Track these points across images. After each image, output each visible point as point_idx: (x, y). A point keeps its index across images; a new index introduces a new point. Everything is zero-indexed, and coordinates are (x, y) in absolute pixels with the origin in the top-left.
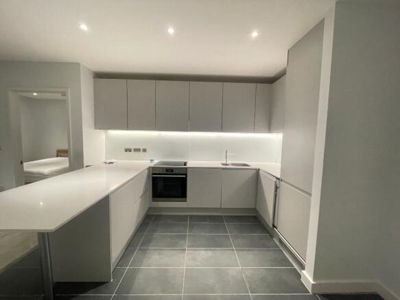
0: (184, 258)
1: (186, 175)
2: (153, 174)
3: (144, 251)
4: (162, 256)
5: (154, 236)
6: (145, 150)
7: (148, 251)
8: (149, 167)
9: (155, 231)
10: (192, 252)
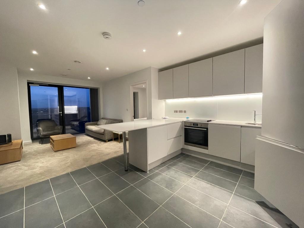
0: (188, 180)
1: (207, 129)
2: (185, 126)
3: (168, 168)
4: (176, 174)
5: (178, 164)
6: (185, 112)
7: (171, 169)
8: (183, 122)
9: (181, 162)
10: (196, 180)
